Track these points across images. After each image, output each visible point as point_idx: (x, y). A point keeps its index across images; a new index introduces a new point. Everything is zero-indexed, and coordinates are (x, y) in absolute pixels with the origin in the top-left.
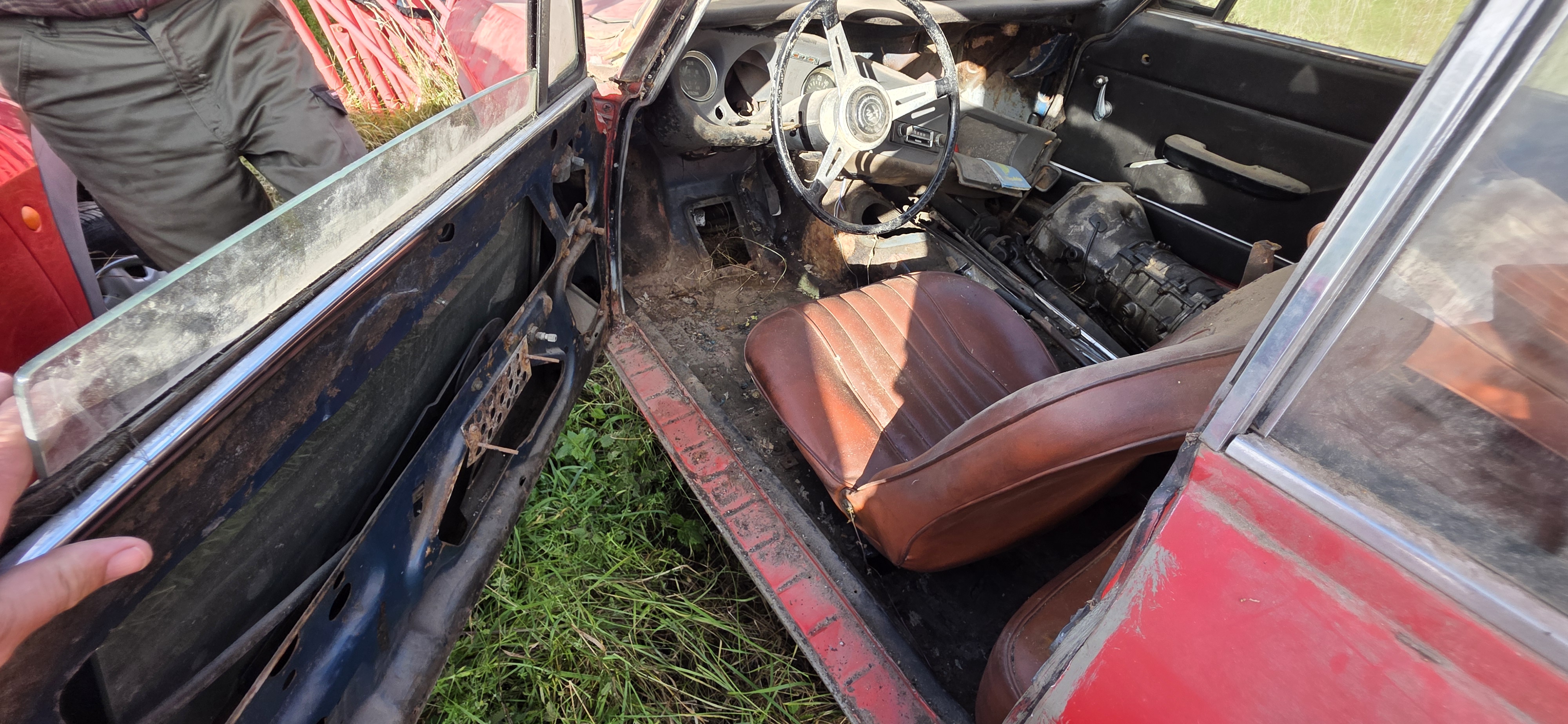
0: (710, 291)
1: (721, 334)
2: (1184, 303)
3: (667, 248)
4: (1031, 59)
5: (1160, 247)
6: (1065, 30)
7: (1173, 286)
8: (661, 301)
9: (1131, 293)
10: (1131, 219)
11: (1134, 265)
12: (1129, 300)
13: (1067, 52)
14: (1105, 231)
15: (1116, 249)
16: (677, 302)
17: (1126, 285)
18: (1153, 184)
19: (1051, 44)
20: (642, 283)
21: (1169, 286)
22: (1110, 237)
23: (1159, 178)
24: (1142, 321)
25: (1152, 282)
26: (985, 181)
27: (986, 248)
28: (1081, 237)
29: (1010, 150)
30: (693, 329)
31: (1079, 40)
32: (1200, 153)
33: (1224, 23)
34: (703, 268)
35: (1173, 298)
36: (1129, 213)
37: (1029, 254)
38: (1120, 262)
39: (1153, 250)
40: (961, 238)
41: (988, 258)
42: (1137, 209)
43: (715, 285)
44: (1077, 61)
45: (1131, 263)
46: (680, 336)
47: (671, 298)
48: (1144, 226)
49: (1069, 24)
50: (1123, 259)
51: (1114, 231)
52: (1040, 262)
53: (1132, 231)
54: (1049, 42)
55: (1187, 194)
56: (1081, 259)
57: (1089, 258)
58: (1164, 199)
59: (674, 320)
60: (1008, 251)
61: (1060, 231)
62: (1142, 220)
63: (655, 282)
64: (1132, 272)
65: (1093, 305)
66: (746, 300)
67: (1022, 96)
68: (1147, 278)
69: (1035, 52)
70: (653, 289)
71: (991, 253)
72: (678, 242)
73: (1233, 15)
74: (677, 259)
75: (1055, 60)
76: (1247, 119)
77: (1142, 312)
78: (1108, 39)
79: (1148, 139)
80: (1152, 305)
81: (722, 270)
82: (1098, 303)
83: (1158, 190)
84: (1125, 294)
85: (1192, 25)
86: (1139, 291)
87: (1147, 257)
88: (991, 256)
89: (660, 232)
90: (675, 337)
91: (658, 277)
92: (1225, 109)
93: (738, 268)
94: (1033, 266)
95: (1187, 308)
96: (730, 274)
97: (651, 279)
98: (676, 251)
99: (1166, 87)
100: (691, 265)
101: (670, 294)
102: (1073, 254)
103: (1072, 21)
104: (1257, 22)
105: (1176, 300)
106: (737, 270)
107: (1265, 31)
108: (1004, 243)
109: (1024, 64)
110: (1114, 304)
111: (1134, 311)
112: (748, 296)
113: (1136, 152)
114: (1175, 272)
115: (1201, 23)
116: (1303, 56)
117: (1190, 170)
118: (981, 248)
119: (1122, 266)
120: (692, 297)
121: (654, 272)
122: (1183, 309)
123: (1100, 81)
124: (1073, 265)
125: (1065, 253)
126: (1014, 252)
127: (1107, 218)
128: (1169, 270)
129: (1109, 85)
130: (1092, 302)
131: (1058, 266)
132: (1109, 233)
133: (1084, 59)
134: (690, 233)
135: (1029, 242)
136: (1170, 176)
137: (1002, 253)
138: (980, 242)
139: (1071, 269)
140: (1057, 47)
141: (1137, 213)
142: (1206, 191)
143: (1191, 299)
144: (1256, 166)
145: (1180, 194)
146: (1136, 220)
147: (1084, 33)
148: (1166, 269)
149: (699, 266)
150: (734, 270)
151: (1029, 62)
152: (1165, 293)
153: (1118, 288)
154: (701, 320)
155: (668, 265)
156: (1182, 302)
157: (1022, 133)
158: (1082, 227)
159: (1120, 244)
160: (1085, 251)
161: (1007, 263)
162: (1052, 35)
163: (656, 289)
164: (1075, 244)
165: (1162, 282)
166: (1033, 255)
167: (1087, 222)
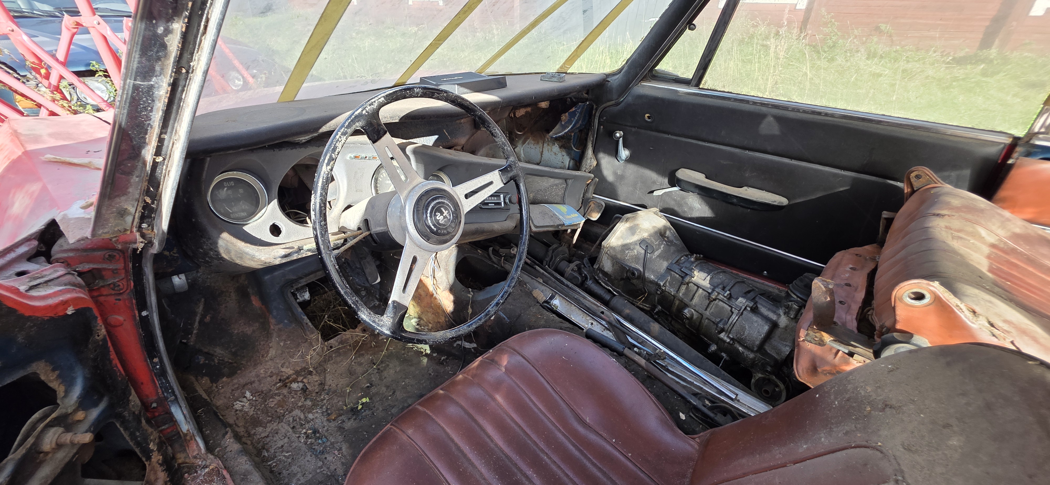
0: (321, 368)
1: (333, 424)
2: (732, 307)
3: (268, 336)
4: (563, 123)
5: (697, 259)
6: (584, 100)
7: (719, 293)
8: (265, 396)
9: (686, 300)
10: (668, 238)
11: (683, 277)
12: (686, 306)
13: (589, 115)
14: (653, 252)
15: (665, 264)
16: (285, 391)
17: (681, 294)
18: (672, 205)
19: (575, 111)
20: (242, 381)
21: (716, 294)
22: (658, 256)
23: (675, 200)
24: (700, 322)
25: (700, 291)
26: (552, 224)
27: (562, 274)
28: (636, 258)
29: (563, 192)
30: (302, 425)
31: (595, 107)
32: (705, 182)
33: (699, 88)
34: (311, 345)
35: (721, 303)
36: (665, 233)
37: (598, 275)
38: (671, 275)
39: (693, 263)
40: (542, 271)
41: (567, 286)
42: (670, 229)
43: (327, 359)
44: (596, 121)
45: (680, 275)
46: (286, 440)
47: (278, 389)
48: (679, 242)
49: (586, 95)
50: (673, 273)
51: (660, 251)
52: (608, 281)
53: (673, 249)
54: (574, 109)
55: (698, 210)
56: (641, 277)
57: (647, 275)
58: (682, 214)
59: (280, 418)
60: (580, 274)
61: (619, 256)
62: (675, 237)
63: (257, 376)
64: (682, 283)
65: (657, 310)
66: (359, 370)
67: (560, 148)
68: (696, 287)
69: (565, 117)
70: (256, 385)
71: (567, 279)
72: (281, 326)
73: (705, 83)
74: (282, 344)
75: (580, 122)
76: (731, 155)
77: (699, 315)
78: (617, 104)
79: (661, 172)
80: (706, 309)
81: (332, 341)
82: (660, 307)
83: (676, 208)
84: (681, 301)
85: (677, 91)
86: (692, 298)
87: (691, 270)
88: (569, 283)
89: (257, 324)
90: (280, 444)
91: (261, 371)
92: (713, 148)
93: (347, 334)
94: (603, 284)
95: (736, 312)
96: (341, 342)
97: (253, 373)
98: (279, 336)
99: (666, 136)
100: (298, 345)
101: (277, 383)
102: (633, 274)
103: (587, 93)
104: (724, 86)
105: (725, 305)
106: (348, 336)
107: (731, 93)
108: (576, 268)
109: (557, 127)
110: (674, 309)
111: (692, 315)
112: (360, 364)
113: (654, 182)
114: (716, 281)
115: (682, 89)
116: (764, 109)
117: (698, 194)
118: (559, 277)
119: (673, 278)
120: (302, 382)
121: (255, 365)
122: (733, 313)
123: (618, 135)
124: (635, 281)
125: (627, 274)
126: (585, 275)
127: (651, 241)
128: (711, 279)
129: (624, 138)
130: (654, 307)
131: (622, 282)
132: (657, 253)
133: (602, 120)
134: (293, 313)
135: (596, 266)
136: (683, 198)
137: (576, 277)
138: (556, 270)
139: (634, 284)
140: (581, 113)
141: (670, 231)
142: (712, 207)
143: (737, 303)
144: (745, 188)
145: (693, 210)
146: (672, 238)
147: (598, 101)
148: (709, 278)
149: (306, 344)
150: (344, 337)
151: (562, 125)
152: (715, 300)
153: (674, 297)
154: (310, 410)
155: (272, 352)
156: (730, 306)
157: (569, 179)
158: (635, 251)
159: (667, 261)
160: (642, 270)
161: (582, 286)
162: (574, 104)
163: (260, 384)
164: (634, 265)
165: (710, 291)
166: (601, 275)
167: (638, 247)
